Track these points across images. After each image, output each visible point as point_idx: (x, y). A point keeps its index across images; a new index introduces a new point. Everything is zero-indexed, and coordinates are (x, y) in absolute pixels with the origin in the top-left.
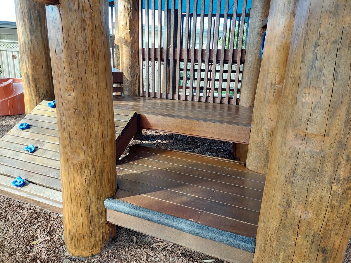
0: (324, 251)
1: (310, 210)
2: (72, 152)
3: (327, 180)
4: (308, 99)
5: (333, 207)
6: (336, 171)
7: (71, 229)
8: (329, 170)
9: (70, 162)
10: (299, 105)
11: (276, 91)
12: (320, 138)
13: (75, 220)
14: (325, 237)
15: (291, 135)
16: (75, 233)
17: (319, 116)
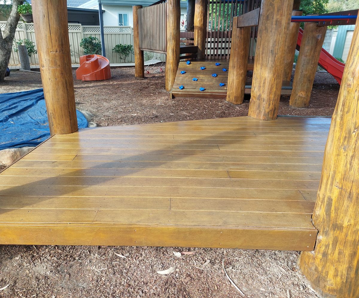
0: (309, 80)
1: (307, 71)
2: (240, 70)
3: (310, 64)
4: (307, 48)
5: (311, 70)
6: (312, 62)
7: (236, 95)
8: (311, 62)
9: (239, 73)
10: (305, 49)
11: (290, 49)
12: (309, 56)
13: (237, 92)
14: (310, 77)
15: (303, 56)
16: (237, 96)
17: (309, 51)
